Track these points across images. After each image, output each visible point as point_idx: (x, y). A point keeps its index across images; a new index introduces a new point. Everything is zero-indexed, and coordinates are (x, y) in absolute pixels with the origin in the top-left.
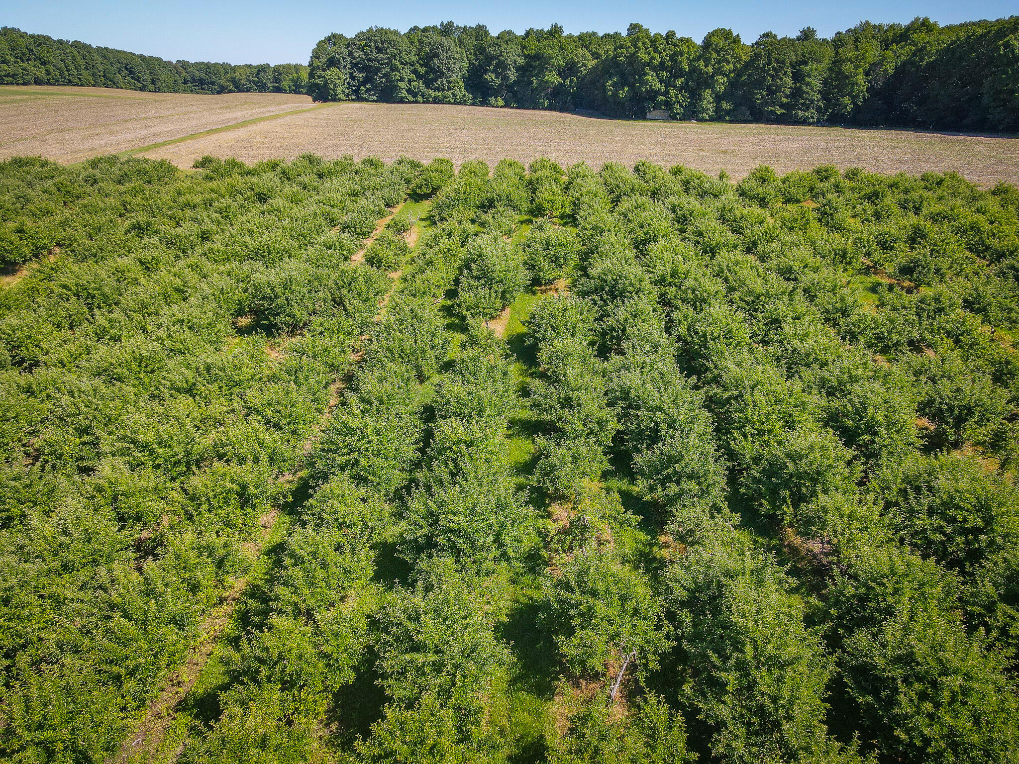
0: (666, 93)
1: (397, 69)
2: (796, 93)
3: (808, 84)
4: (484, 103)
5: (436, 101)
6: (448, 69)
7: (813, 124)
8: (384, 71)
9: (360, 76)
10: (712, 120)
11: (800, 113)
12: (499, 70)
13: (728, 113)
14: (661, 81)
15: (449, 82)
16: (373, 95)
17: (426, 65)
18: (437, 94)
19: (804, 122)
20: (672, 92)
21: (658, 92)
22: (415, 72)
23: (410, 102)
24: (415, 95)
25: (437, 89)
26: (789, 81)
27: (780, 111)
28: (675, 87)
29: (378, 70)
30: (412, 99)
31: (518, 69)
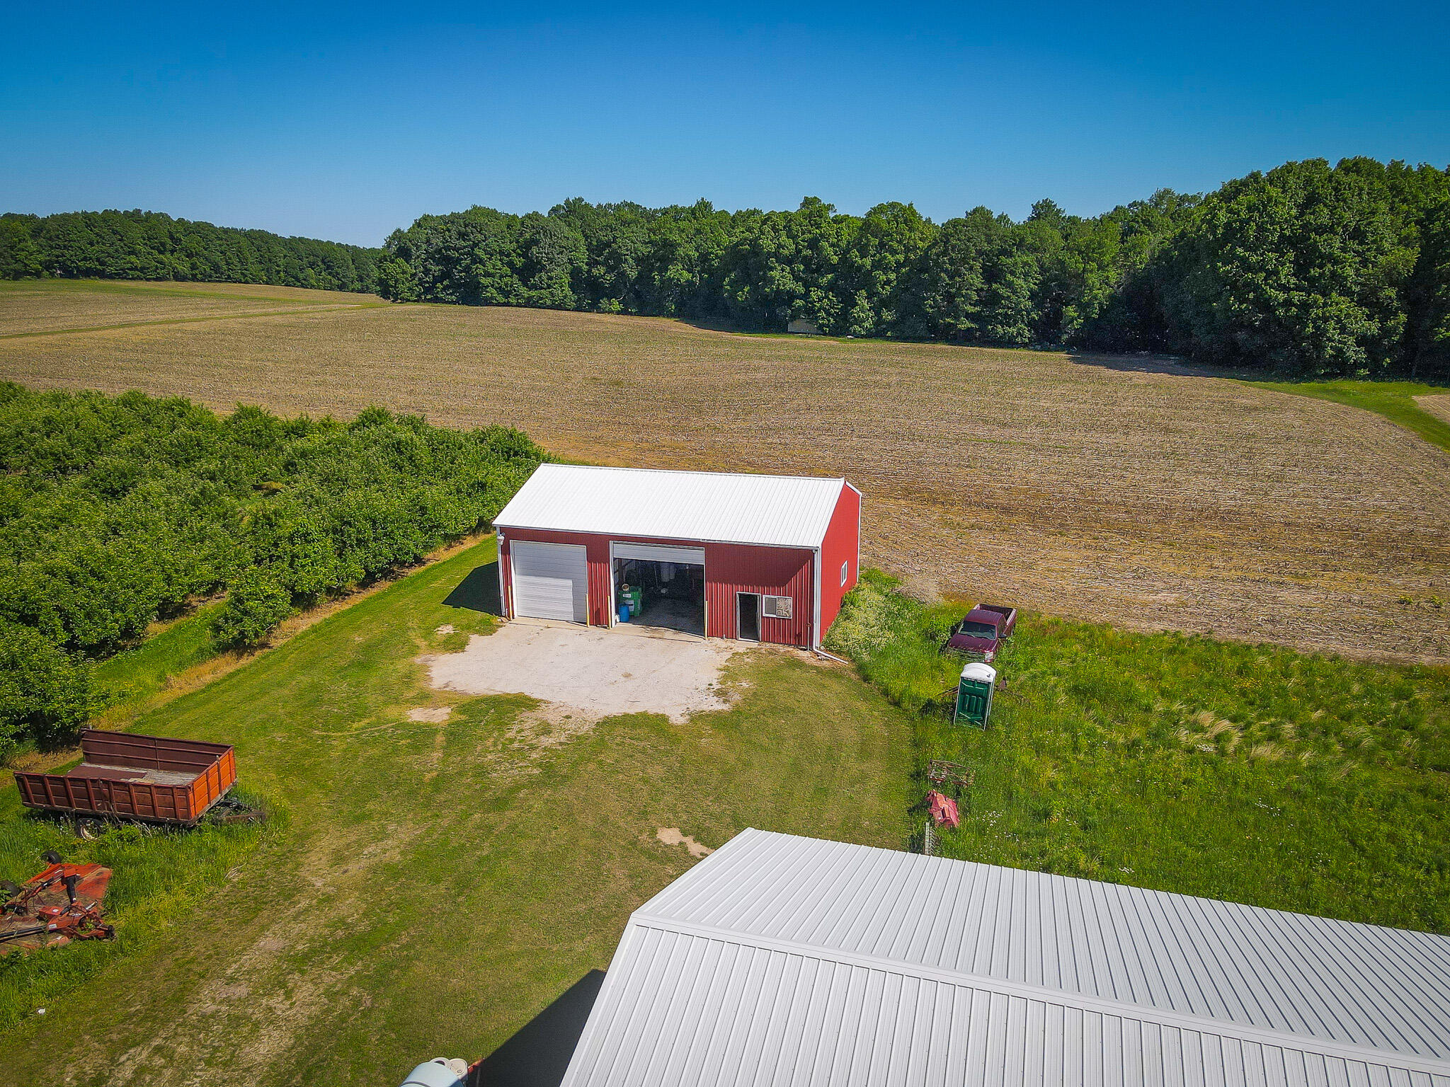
0: (806, 296)
1: (481, 262)
2: (991, 300)
3: (1010, 285)
4: (594, 307)
5: (530, 303)
6: (551, 261)
7: (1025, 345)
8: (464, 263)
9: (436, 269)
10: (869, 335)
11: (1000, 329)
12: (611, 262)
13: (892, 325)
14: (797, 278)
15: (550, 278)
16: (451, 294)
17: (524, 255)
18: (533, 293)
19: (1009, 343)
20: (815, 294)
21: (792, 296)
22: (511, 264)
23: (499, 304)
24: (507, 294)
25: (535, 287)
26: (977, 280)
27: (965, 324)
28: (819, 287)
29: (458, 261)
30: (501, 299)
31: (639, 261)
